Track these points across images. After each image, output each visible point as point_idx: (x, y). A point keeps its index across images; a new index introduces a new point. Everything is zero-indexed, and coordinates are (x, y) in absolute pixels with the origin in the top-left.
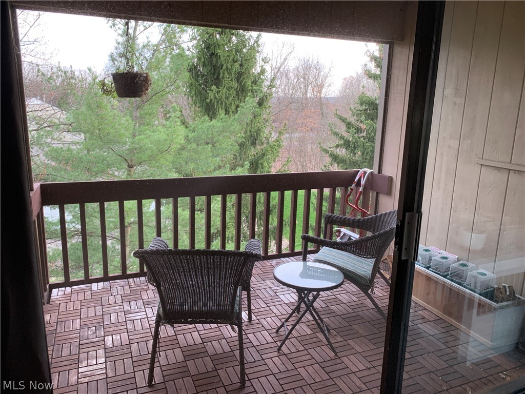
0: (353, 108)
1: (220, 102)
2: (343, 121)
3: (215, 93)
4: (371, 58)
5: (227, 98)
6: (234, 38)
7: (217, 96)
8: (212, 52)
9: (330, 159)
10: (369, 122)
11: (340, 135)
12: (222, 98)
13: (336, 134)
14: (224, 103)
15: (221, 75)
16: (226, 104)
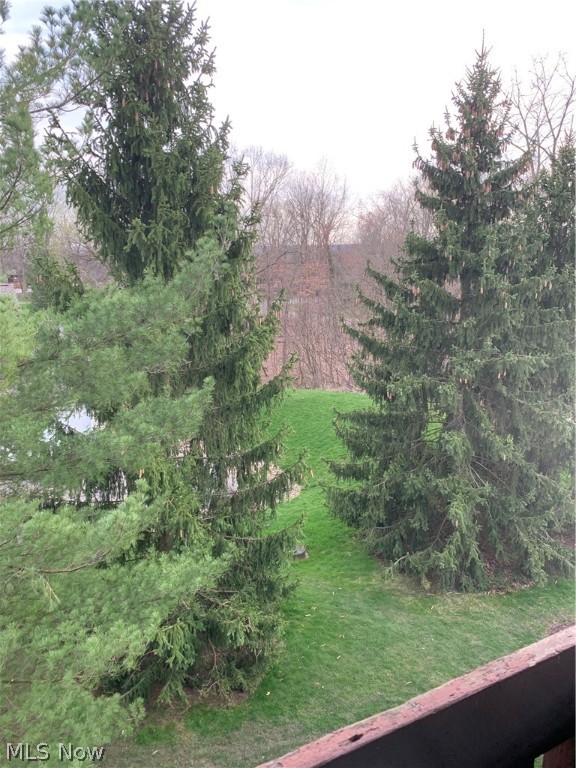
0: (395, 259)
1: (152, 251)
2: (381, 280)
3: (140, 234)
4: (424, 171)
5: (166, 243)
6: (178, 131)
7: (144, 238)
8: (134, 154)
9: (361, 348)
10: (426, 281)
11: (376, 305)
12: (155, 243)
13: (369, 303)
14: (160, 253)
15: (154, 197)
16: (164, 254)
